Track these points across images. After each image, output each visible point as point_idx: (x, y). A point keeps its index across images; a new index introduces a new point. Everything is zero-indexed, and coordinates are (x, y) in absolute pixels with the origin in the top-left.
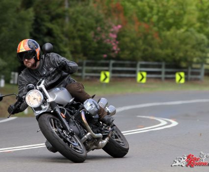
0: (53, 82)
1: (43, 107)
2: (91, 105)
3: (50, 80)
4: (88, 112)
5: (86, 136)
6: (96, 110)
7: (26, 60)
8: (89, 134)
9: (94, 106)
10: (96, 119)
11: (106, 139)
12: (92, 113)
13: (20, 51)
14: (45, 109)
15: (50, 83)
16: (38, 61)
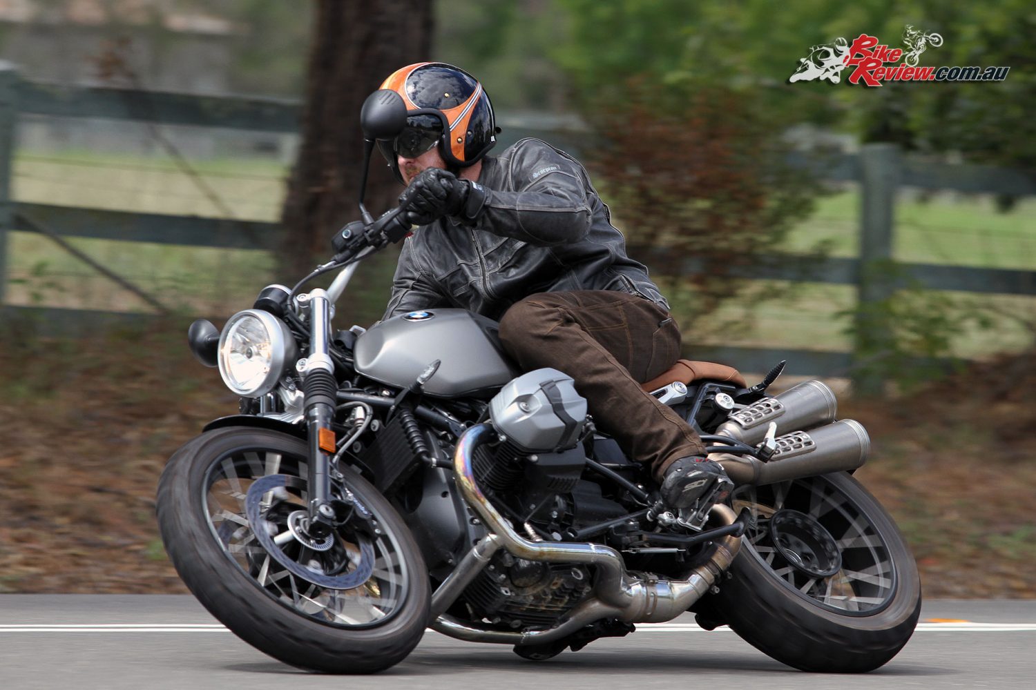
0: (514, 275)
2: (523, 399)
4: (502, 432)
5: (476, 553)
8: (490, 539)
9: (538, 406)
12: (525, 440)
14: (296, 403)
15: (502, 280)
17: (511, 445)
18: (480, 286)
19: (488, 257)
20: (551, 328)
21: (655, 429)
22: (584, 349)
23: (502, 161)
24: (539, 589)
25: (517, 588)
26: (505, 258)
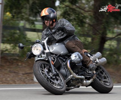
0: (62, 37)
1: (43, 55)
2: (76, 56)
3: (60, 36)
4: (73, 61)
5: (69, 77)
6: (79, 60)
7: (46, 21)
8: (72, 75)
9: (77, 57)
10: (79, 66)
11: (91, 80)
12: (76, 62)
13: (42, 15)
14: (44, 57)
15: (60, 38)
16: (54, 22)
17: (74, 63)
18: (56, 39)
19: (57, 35)
20: (74, 46)
21: (87, 60)
22: (78, 49)
23: (59, 21)
24: (75, 82)
25: (73, 82)
26: (60, 35)
